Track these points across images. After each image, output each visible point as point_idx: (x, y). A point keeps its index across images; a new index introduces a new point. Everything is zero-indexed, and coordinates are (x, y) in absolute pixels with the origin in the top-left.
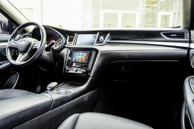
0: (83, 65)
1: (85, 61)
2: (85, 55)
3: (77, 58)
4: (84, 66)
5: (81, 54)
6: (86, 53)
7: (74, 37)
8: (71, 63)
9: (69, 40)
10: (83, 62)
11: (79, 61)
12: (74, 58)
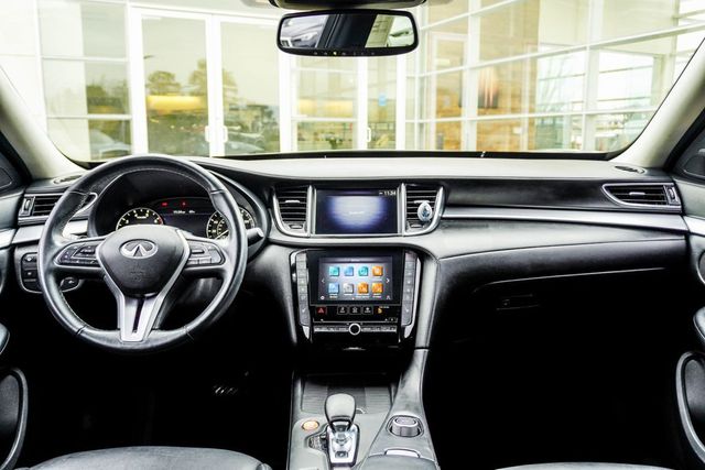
0: (380, 311)
1: (384, 294)
2: (378, 271)
3: (345, 285)
4: (386, 314)
5: (358, 267)
6: (381, 265)
7: (305, 200)
8: (325, 306)
9: (283, 216)
10: (378, 296)
11: (359, 297)
12: (332, 287)
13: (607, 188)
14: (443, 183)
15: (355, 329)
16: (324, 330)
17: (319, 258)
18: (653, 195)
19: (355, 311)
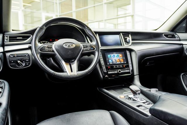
0: (124, 66)
1: (124, 62)
2: (121, 56)
3: (114, 60)
4: (126, 67)
6: (121, 54)
8: (110, 66)
11: (118, 63)
12: (110, 61)
13: (164, 35)
14: (130, 33)
15: (120, 71)
16: (111, 73)
17: (105, 53)
18: (173, 36)
19: (118, 67)
